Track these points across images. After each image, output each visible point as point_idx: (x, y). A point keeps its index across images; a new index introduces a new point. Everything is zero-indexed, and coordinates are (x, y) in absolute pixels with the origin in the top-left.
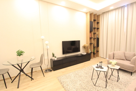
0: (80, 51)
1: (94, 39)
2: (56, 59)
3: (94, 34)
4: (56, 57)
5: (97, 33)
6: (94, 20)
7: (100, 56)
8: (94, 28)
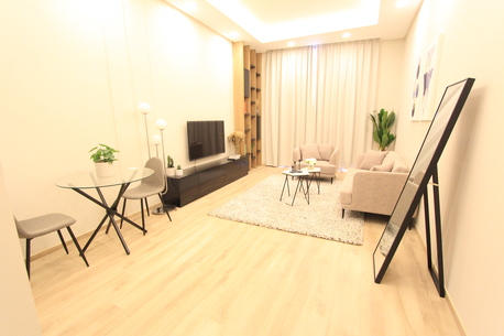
0: (224, 151)
1: (252, 117)
2: (180, 174)
3: (253, 103)
4: (179, 168)
5: (257, 102)
6: (252, 67)
7: (263, 162)
8: (252, 89)
